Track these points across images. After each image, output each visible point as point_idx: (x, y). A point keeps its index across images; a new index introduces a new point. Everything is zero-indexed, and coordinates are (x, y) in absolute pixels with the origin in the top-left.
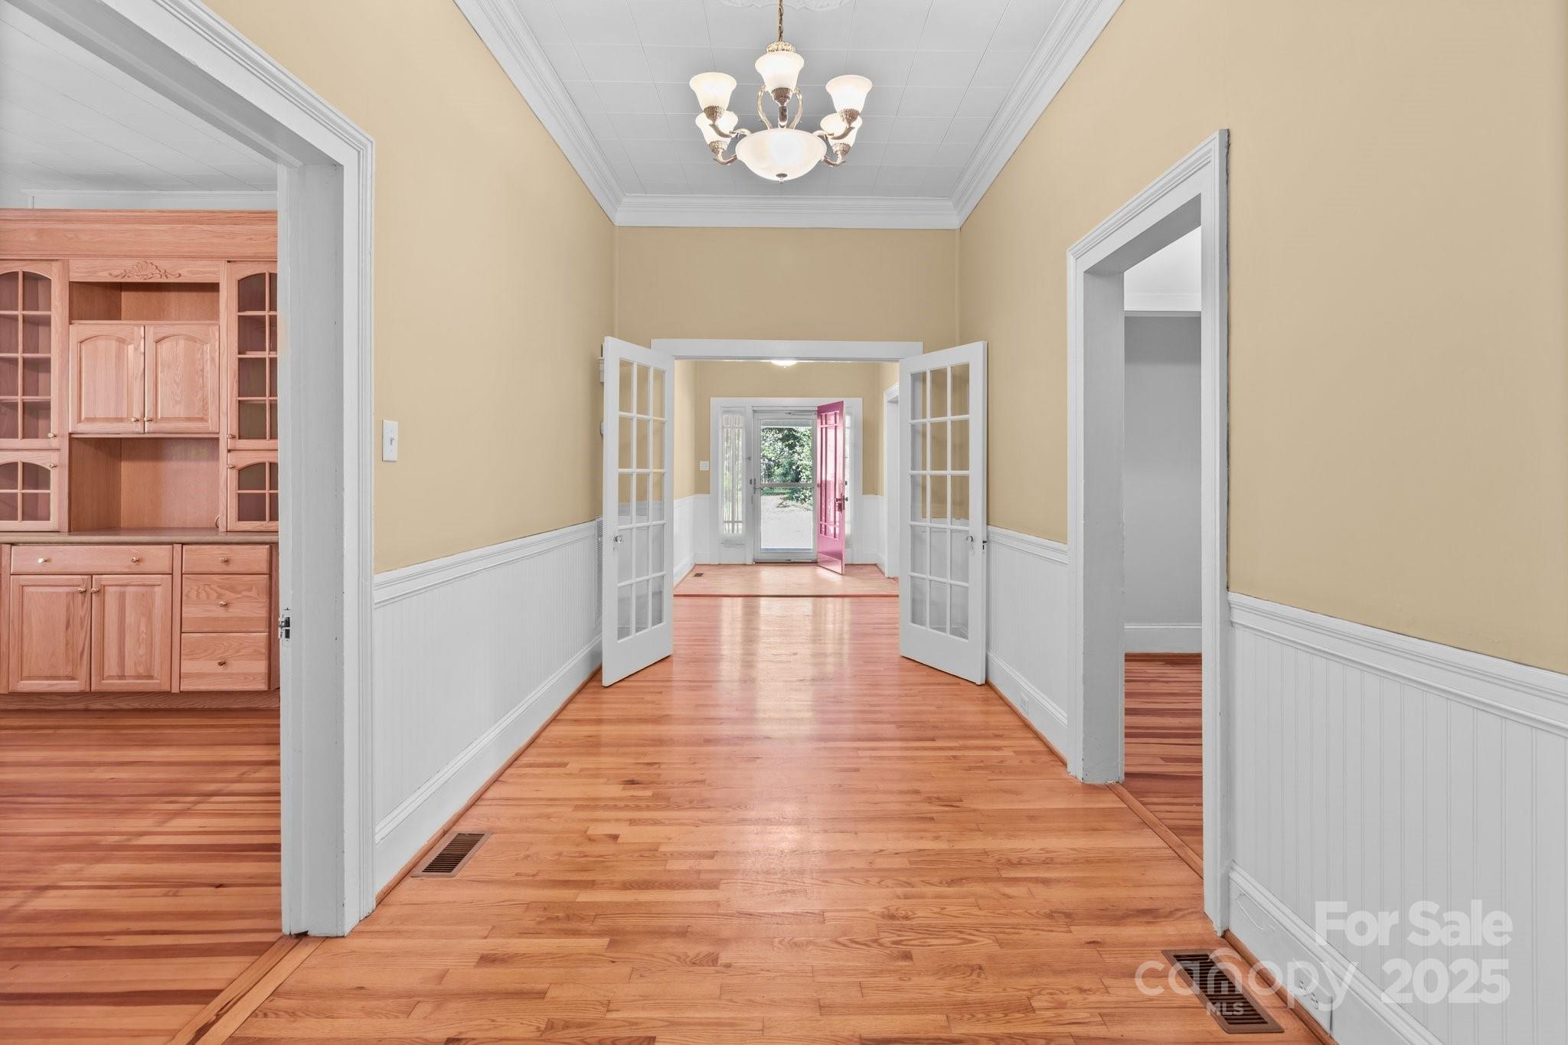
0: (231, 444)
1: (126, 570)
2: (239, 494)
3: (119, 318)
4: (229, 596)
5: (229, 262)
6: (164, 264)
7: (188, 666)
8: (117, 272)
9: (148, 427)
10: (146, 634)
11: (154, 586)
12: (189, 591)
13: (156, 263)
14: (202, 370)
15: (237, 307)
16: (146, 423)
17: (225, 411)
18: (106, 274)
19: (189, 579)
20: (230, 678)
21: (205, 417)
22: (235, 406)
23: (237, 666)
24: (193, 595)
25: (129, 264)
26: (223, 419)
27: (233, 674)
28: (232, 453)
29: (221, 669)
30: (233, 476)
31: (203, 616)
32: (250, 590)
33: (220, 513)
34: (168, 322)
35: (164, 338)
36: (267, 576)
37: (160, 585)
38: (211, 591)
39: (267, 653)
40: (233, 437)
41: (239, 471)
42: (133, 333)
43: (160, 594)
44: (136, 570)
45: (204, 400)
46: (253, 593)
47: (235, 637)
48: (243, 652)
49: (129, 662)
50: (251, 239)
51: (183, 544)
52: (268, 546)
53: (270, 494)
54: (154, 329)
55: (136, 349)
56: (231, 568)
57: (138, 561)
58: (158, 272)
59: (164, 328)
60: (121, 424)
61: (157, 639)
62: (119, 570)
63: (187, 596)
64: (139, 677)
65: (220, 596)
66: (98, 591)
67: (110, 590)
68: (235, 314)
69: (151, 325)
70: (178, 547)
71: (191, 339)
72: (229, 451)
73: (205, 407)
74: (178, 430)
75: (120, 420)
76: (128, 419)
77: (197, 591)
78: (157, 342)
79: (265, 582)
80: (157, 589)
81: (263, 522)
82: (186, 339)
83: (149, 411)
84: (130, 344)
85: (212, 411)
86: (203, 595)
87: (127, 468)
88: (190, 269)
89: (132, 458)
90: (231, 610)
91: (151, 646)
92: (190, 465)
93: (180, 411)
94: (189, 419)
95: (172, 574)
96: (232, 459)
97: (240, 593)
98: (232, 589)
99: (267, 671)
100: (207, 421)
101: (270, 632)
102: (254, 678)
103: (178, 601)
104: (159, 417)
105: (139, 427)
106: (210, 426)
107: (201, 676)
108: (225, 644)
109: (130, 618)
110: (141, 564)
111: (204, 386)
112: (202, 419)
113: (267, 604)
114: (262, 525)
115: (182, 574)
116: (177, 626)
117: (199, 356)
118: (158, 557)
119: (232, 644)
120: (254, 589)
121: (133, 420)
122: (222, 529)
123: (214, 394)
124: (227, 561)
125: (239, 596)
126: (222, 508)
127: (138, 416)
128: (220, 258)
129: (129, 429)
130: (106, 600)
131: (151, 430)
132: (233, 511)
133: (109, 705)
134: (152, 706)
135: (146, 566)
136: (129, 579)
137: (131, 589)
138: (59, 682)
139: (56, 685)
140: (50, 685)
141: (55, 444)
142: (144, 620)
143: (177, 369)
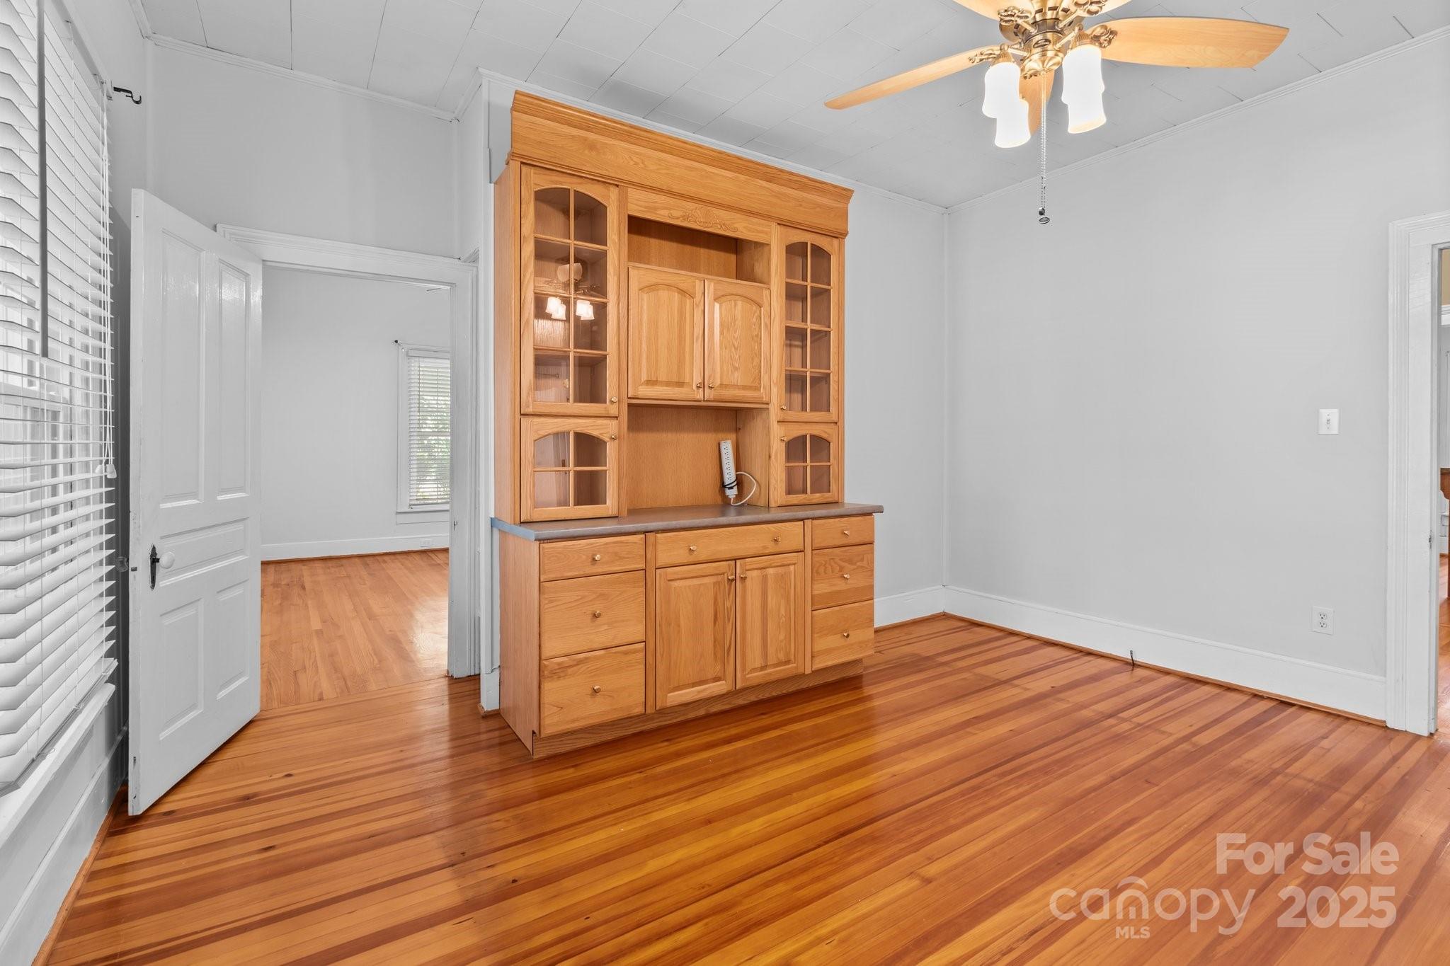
0: (781, 415)
1: (766, 552)
2: (787, 468)
4: (848, 568)
5: (781, 225)
6: (721, 214)
7: (818, 644)
8: (676, 214)
9: (708, 395)
11: (789, 565)
12: (818, 567)
13: (715, 211)
14: (757, 336)
15: (784, 272)
16: (706, 390)
17: (775, 380)
19: (818, 554)
21: (758, 386)
22: (784, 375)
23: (854, 636)
24: (822, 570)
25: (690, 206)
26: (774, 390)
27: (852, 643)
28: (782, 425)
29: (844, 642)
30: (782, 448)
31: (830, 591)
35: (723, 296)
37: (795, 564)
38: (836, 565)
41: (786, 443)
42: (694, 286)
43: (795, 571)
44: (775, 550)
45: (758, 368)
47: (853, 608)
48: (859, 622)
49: (771, 650)
51: (813, 519)
53: (811, 467)
54: (712, 284)
57: (777, 540)
58: (717, 221)
59: (723, 285)
60: (682, 390)
62: (761, 552)
63: (816, 571)
64: (778, 664)
65: (841, 569)
66: (744, 577)
67: (752, 574)
68: (783, 281)
69: (710, 279)
70: (809, 522)
71: (748, 301)
72: (778, 422)
73: (758, 375)
74: (736, 399)
76: (689, 386)
77: (825, 565)
78: (716, 300)
80: (793, 568)
81: (806, 495)
82: (743, 301)
83: (709, 377)
84: (690, 298)
85: (764, 379)
86: (829, 569)
88: (744, 224)
90: (849, 581)
93: (738, 378)
94: (744, 387)
95: (805, 552)
96: (781, 430)
97: (855, 564)
98: (850, 561)
100: (759, 391)
103: (809, 580)
104: (718, 384)
105: (699, 395)
106: (761, 396)
107: (829, 651)
109: (772, 603)
110: (779, 544)
112: (755, 387)
114: (804, 498)
115: (812, 551)
116: (809, 605)
118: (792, 534)
121: (694, 386)
122: (774, 504)
123: (766, 362)
125: (855, 567)
126: (774, 481)
127: (699, 382)
128: (771, 219)
129: (690, 396)
130: (748, 587)
131: (711, 398)
133: (729, 704)
134: (767, 695)
135: (784, 546)
136: (771, 560)
137: (771, 571)
138: (707, 686)
139: (704, 690)
140: (699, 692)
141: (613, 410)
142: (783, 603)
143: (735, 332)
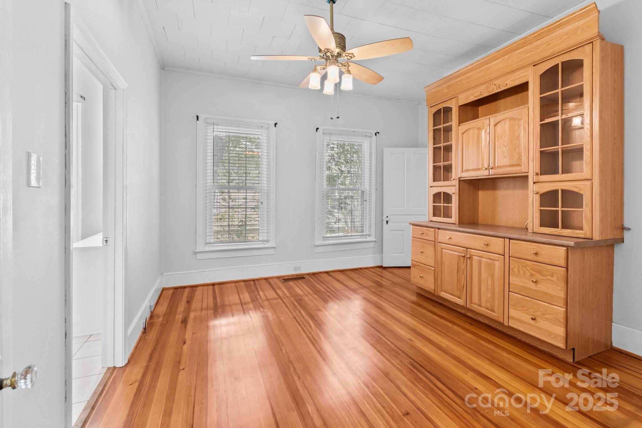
0: (536, 179)
1: (482, 249)
2: (541, 210)
3: (478, 118)
4: (538, 277)
5: (534, 66)
6: (497, 82)
7: (513, 313)
8: (476, 95)
9: (491, 172)
10: (491, 286)
11: (495, 260)
12: (513, 268)
13: (494, 82)
14: (519, 136)
15: (539, 92)
16: (490, 170)
17: (532, 159)
18: (473, 97)
19: (513, 260)
20: (538, 330)
21: (520, 164)
22: (538, 154)
23: (542, 323)
24: (516, 270)
25: (483, 87)
26: (531, 164)
27: (541, 328)
28: (536, 184)
29: (532, 322)
30: (537, 198)
31: (522, 285)
32: (552, 275)
33: (529, 221)
34: (500, 113)
35: (499, 122)
36: (564, 269)
37: (498, 261)
38: (527, 271)
39: (565, 322)
40: (537, 174)
41: (541, 195)
42: (484, 123)
43: (498, 265)
44: (486, 250)
45: (520, 154)
46: (554, 279)
47: (541, 305)
48: (547, 316)
49: (483, 299)
50: (549, 45)
51: (510, 239)
52: (565, 248)
53: (562, 211)
54: (493, 119)
55: (485, 132)
56: (539, 259)
57: (487, 245)
58: (495, 87)
59: (499, 117)
60: (479, 171)
61: (496, 292)
62: (478, 248)
63: (512, 270)
64: (487, 309)
65: (532, 275)
66: (470, 257)
67: (475, 258)
68: (538, 96)
69: (492, 117)
70: (507, 240)
71: (513, 119)
72: (534, 183)
73: (520, 158)
74: (506, 173)
75: (478, 169)
76: (482, 169)
77: (518, 268)
78: (495, 125)
79: (563, 273)
80: (496, 262)
81: (557, 229)
82: (510, 120)
83: (491, 163)
84: (483, 130)
85: (524, 159)
86: (522, 272)
87: (481, 194)
88: (511, 79)
89: (484, 189)
90: (539, 286)
91: (493, 294)
92: (510, 192)
93: (506, 162)
94: (511, 166)
95: (504, 255)
96: (536, 188)
97: (545, 276)
98: (539, 272)
99: (565, 336)
100: (521, 166)
101: (567, 309)
102: (555, 337)
103: (507, 273)
104: (496, 166)
105: (486, 173)
106: (523, 169)
107: (521, 321)
108: (536, 307)
109: (484, 276)
110: (489, 247)
111: (519, 145)
112: (519, 165)
113: (565, 289)
114: (556, 231)
115: (509, 257)
116: (507, 287)
117: (517, 128)
118: (497, 244)
119: (539, 309)
120: (555, 276)
121: (484, 169)
122: (530, 230)
123: (525, 149)
124: (536, 254)
125: (544, 278)
126: (530, 218)
127: (486, 167)
128: (528, 65)
129: (483, 174)
130: (473, 263)
131: (493, 173)
132: (537, 221)
133: (475, 316)
134: (494, 326)
135: (491, 248)
136: (483, 254)
137: (484, 260)
138: (455, 298)
139: (453, 298)
140: (451, 298)
141: (453, 183)
142: (490, 278)
143: (505, 138)
